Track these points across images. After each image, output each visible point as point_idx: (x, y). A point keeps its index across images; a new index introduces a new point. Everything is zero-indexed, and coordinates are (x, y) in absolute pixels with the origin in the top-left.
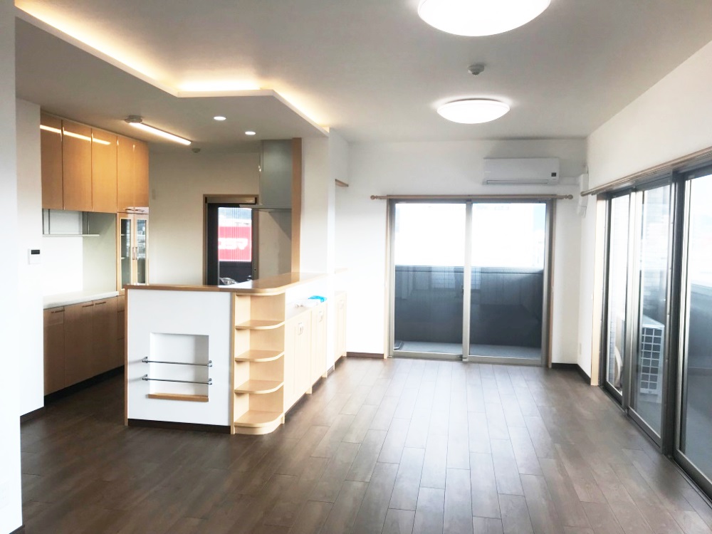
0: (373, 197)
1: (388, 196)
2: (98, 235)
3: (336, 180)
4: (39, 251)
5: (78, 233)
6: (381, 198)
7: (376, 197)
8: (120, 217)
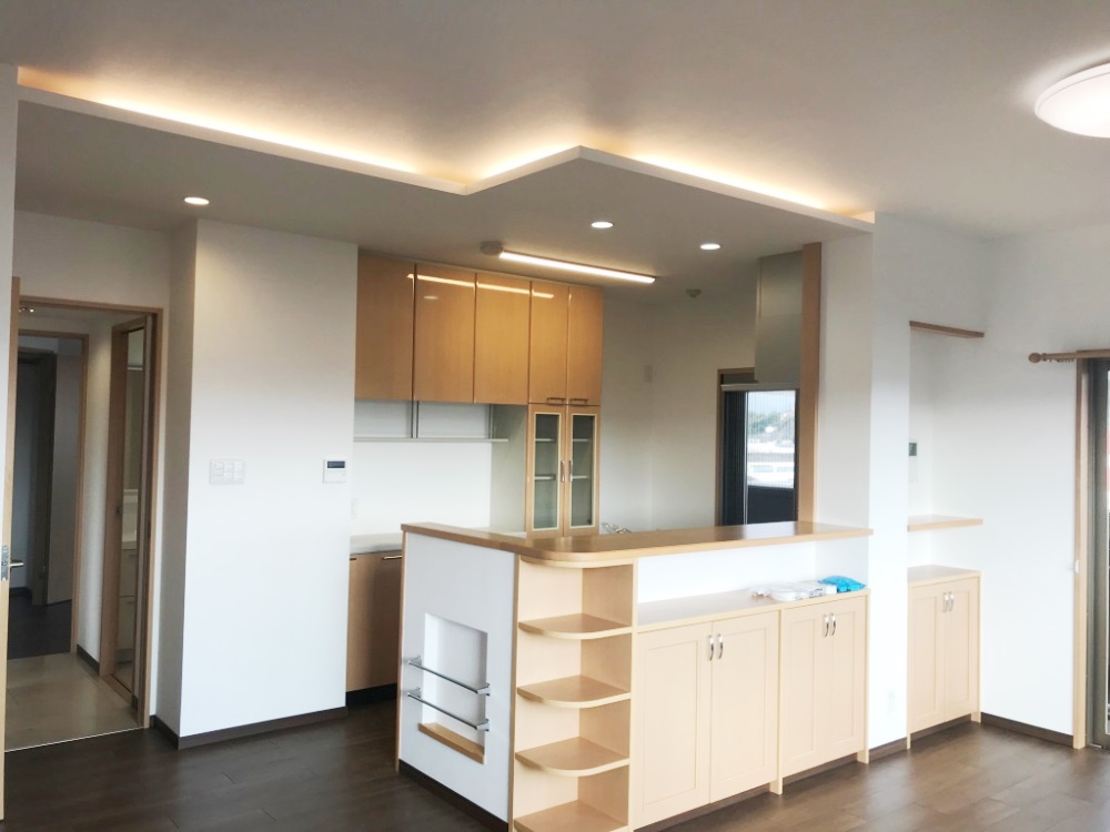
0: (1035, 358)
1: (1080, 352)
2: (506, 440)
3: (912, 324)
4: (343, 463)
5: (483, 437)
6: (1060, 358)
7: (1045, 357)
8: (533, 411)
